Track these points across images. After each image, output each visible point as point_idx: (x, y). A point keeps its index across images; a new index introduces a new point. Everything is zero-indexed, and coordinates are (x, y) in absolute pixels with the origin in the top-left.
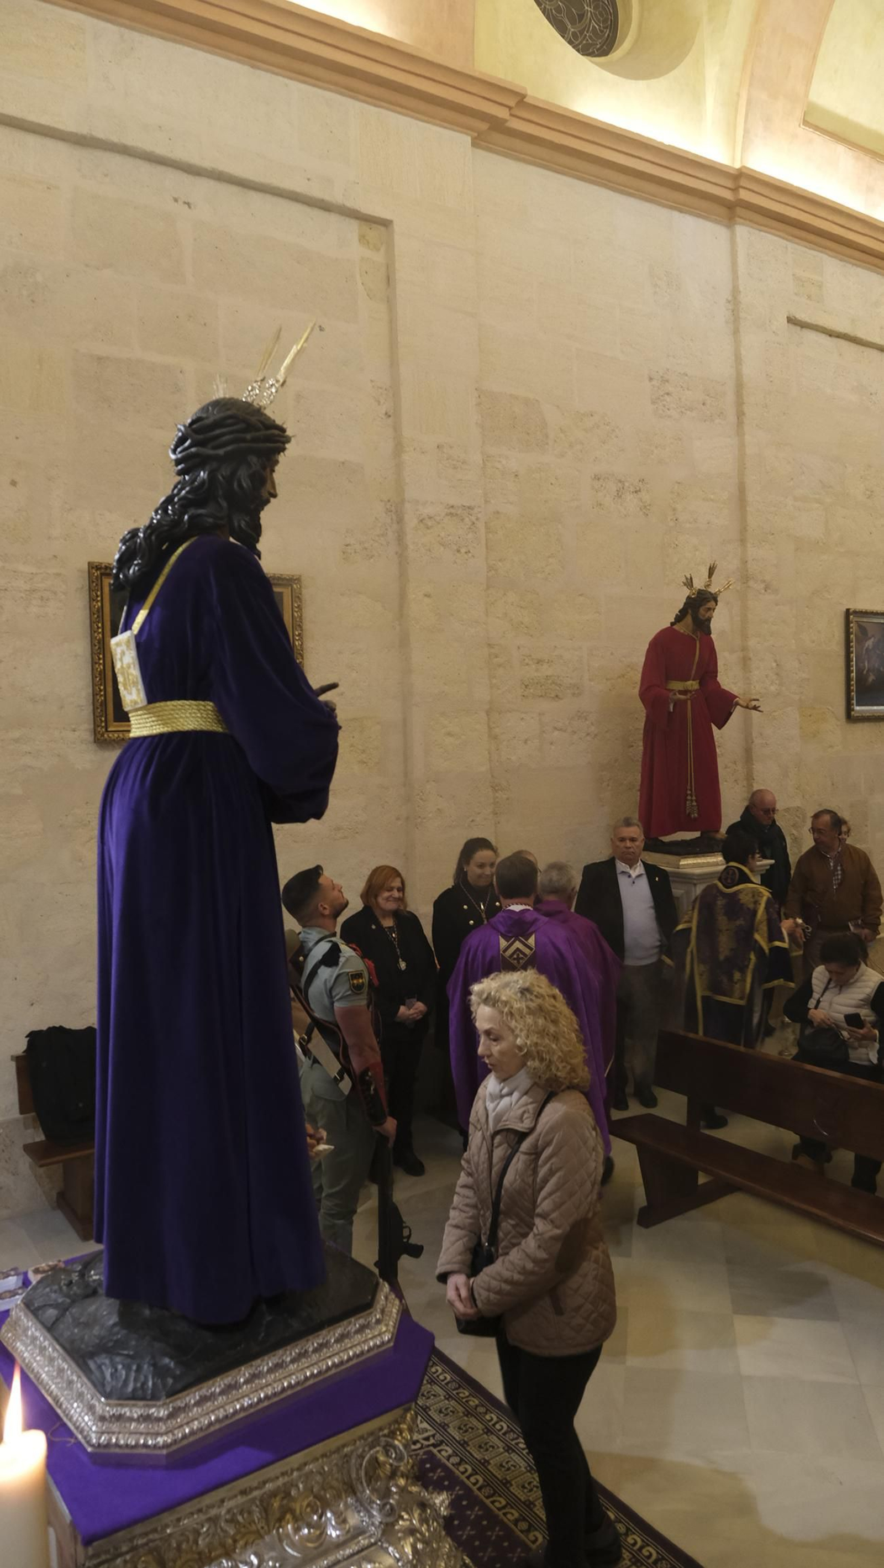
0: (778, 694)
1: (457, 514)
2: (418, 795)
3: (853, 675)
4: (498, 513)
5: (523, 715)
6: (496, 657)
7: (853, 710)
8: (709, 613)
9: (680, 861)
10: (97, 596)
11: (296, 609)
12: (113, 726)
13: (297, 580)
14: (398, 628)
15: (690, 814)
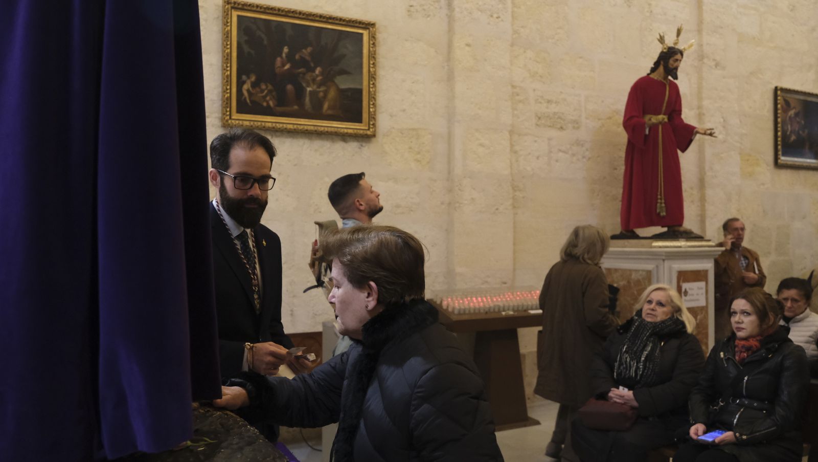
0: (725, 142)
2: (457, 186)
3: (779, 134)
6: (518, 95)
7: (779, 158)
8: (676, 64)
9: (652, 243)
10: (227, 22)
11: (372, 46)
12: (235, 116)
13: (373, 25)
14: (446, 68)
15: (659, 214)
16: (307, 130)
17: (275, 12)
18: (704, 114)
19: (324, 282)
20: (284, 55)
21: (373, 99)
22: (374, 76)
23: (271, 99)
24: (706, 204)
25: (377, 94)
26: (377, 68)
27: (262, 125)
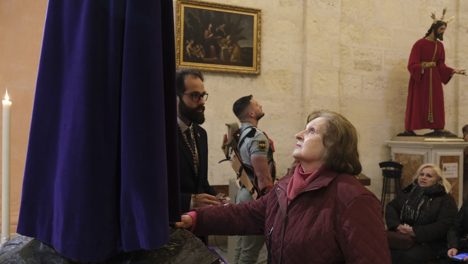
2: (307, 103)
5: (354, 76)
6: (344, 50)
8: (442, 31)
9: (424, 139)
10: (179, 11)
11: (259, 23)
12: (182, 63)
13: (260, 11)
14: (302, 35)
15: (429, 121)
16: (221, 71)
17: (205, 5)
18: (459, 61)
19: (230, 158)
20: (209, 29)
21: (259, 53)
22: (260, 40)
23: (202, 54)
24: (459, 116)
25: (262, 50)
26: (262, 36)
27: (196, 68)
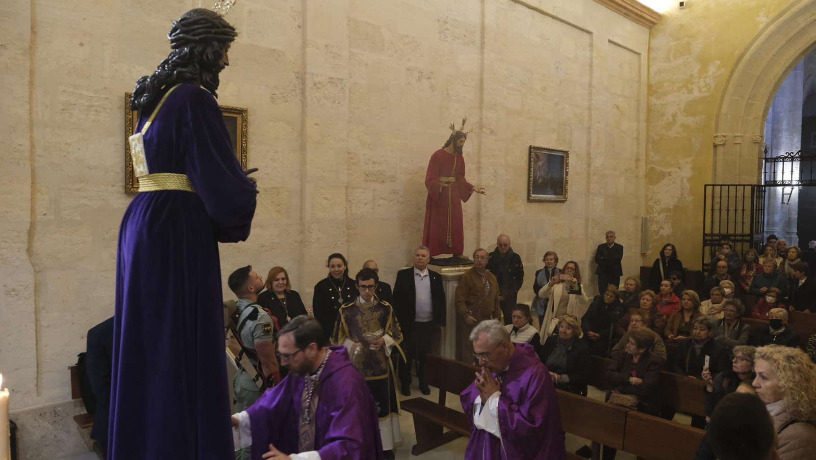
0: (494, 186)
1: (334, 82)
2: (307, 230)
3: (532, 179)
4: (356, 83)
6: (352, 159)
7: (531, 196)
8: (461, 143)
9: (441, 269)
11: (243, 126)
13: (246, 111)
14: (300, 140)
15: (448, 245)
24: (481, 232)
